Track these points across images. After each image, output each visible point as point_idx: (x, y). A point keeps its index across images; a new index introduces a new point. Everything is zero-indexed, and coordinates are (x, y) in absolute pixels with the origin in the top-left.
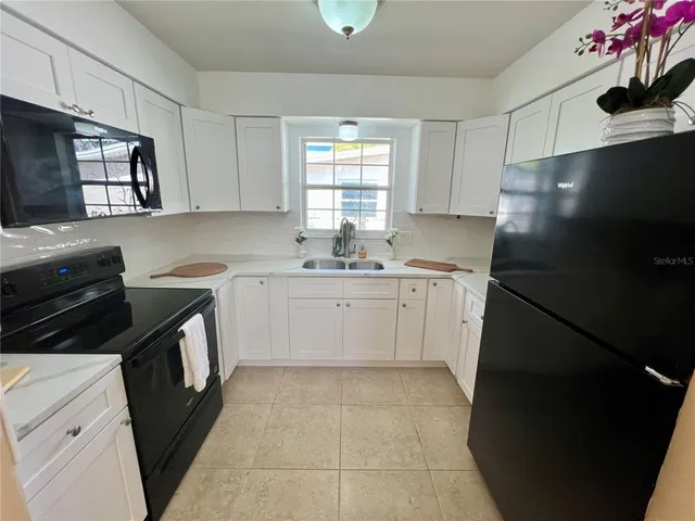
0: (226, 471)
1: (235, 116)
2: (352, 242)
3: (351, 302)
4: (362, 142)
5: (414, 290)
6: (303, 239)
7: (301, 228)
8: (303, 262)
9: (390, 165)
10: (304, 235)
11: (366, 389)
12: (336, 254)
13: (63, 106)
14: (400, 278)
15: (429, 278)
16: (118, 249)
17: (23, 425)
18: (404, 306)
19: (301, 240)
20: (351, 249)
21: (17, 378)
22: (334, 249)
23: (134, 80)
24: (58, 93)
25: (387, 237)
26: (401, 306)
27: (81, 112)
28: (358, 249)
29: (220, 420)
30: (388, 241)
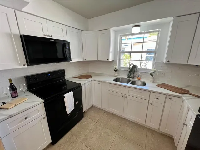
0: (75, 138)
1: (97, 31)
2: (136, 73)
3: (128, 96)
4: (144, 33)
5: (157, 99)
6: (117, 70)
7: (117, 66)
8: (114, 78)
9: (157, 42)
10: (117, 69)
11: (129, 131)
12: (129, 76)
13: (44, 35)
14: (150, 92)
15: (166, 95)
16: (64, 70)
17: (10, 115)
18: (152, 104)
19: (116, 70)
20: (135, 75)
21: (24, 101)
22: (128, 74)
23: (66, 25)
24: (43, 32)
25: (151, 72)
26: (150, 104)
27: (49, 36)
28: (137, 76)
29: (82, 121)
30: (151, 74)
